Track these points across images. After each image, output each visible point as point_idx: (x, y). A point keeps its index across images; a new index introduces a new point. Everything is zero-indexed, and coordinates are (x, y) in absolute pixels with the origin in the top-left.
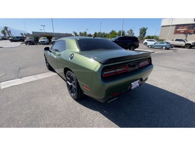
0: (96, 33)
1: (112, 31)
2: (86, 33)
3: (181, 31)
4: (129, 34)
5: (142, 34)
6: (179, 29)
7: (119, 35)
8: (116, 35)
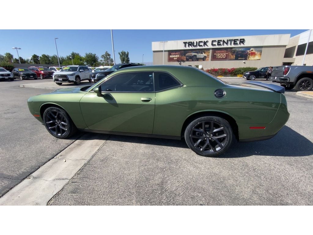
3: (174, 57)
4: (105, 60)
5: (124, 61)
6: (172, 55)
7: (87, 61)
8: (82, 62)
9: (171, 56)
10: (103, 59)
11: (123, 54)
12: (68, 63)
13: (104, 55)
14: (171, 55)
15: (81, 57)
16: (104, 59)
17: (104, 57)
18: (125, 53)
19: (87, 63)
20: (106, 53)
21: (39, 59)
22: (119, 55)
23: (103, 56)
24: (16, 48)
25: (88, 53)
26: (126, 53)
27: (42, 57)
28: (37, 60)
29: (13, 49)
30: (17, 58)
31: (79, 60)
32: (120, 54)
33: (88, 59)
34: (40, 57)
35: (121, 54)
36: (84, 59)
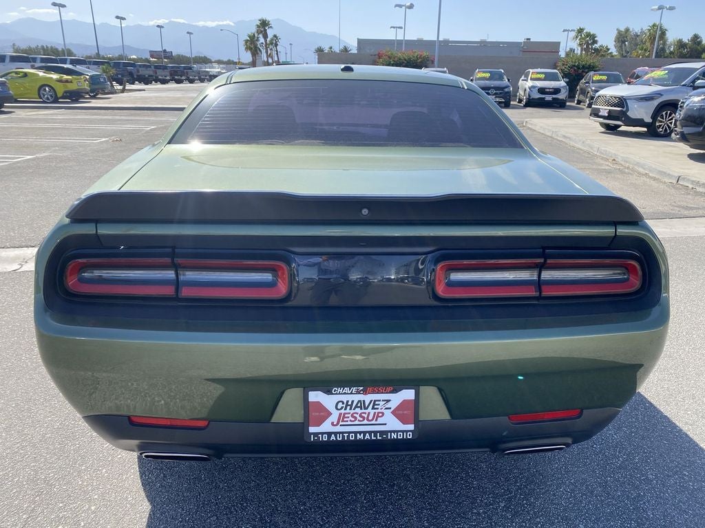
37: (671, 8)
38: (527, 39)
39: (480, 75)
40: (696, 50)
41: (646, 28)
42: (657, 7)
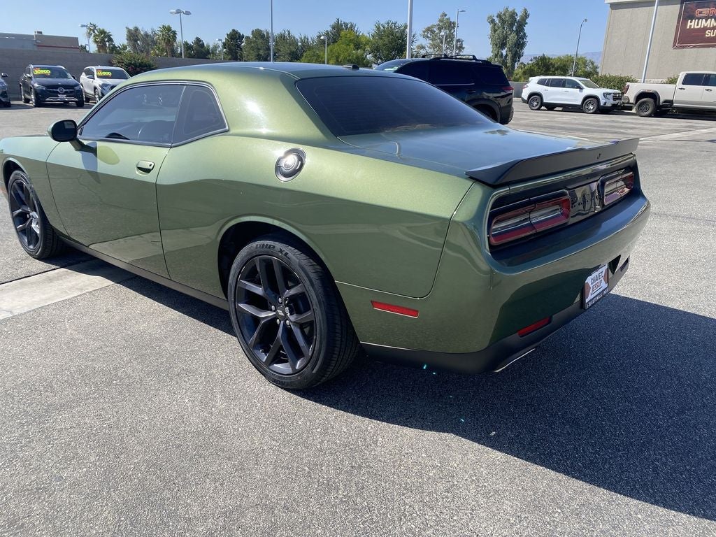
0: (235, 37)
1: (338, 27)
2: (170, 35)
3: (705, 29)
4: (433, 46)
5: (503, 46)
6: (699, 19)
7: (376, 50)
8: (360, 51)
9: (692, 24)
10: (427, 43)
11: (503, 22)
12: (319, 57)
13: (433, 26)
14: (692, 18)
15: (358, 36)
16: (433, 40)
17: (433, 32)
18: (513, 15)
19: (375, 56)
20: (441, 21)
21: (243, 44)
22: (490, 26)
23: (429, 30)
24: (179, 12)
25: (383, 22)
26: (520, 13)
27: (251, 36)
28: (239, 46)
29: (171, 13)
30: (191, 41)
31: (352, 46)
32: (492, 21)
33: (380, 42)
34: (248, 38)
35: (497, 20)
36: (368, 42)
37: (188, 13)
38: (39, 32)
39: (38, 72)
40: (202, 52)
41: (157, 29)
42: (174, 11)
